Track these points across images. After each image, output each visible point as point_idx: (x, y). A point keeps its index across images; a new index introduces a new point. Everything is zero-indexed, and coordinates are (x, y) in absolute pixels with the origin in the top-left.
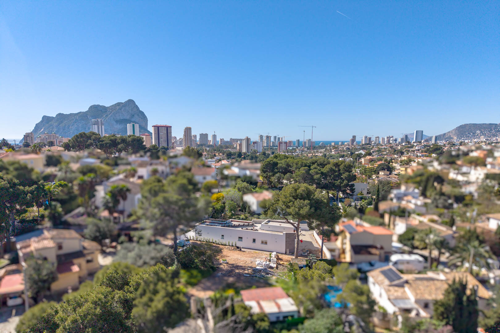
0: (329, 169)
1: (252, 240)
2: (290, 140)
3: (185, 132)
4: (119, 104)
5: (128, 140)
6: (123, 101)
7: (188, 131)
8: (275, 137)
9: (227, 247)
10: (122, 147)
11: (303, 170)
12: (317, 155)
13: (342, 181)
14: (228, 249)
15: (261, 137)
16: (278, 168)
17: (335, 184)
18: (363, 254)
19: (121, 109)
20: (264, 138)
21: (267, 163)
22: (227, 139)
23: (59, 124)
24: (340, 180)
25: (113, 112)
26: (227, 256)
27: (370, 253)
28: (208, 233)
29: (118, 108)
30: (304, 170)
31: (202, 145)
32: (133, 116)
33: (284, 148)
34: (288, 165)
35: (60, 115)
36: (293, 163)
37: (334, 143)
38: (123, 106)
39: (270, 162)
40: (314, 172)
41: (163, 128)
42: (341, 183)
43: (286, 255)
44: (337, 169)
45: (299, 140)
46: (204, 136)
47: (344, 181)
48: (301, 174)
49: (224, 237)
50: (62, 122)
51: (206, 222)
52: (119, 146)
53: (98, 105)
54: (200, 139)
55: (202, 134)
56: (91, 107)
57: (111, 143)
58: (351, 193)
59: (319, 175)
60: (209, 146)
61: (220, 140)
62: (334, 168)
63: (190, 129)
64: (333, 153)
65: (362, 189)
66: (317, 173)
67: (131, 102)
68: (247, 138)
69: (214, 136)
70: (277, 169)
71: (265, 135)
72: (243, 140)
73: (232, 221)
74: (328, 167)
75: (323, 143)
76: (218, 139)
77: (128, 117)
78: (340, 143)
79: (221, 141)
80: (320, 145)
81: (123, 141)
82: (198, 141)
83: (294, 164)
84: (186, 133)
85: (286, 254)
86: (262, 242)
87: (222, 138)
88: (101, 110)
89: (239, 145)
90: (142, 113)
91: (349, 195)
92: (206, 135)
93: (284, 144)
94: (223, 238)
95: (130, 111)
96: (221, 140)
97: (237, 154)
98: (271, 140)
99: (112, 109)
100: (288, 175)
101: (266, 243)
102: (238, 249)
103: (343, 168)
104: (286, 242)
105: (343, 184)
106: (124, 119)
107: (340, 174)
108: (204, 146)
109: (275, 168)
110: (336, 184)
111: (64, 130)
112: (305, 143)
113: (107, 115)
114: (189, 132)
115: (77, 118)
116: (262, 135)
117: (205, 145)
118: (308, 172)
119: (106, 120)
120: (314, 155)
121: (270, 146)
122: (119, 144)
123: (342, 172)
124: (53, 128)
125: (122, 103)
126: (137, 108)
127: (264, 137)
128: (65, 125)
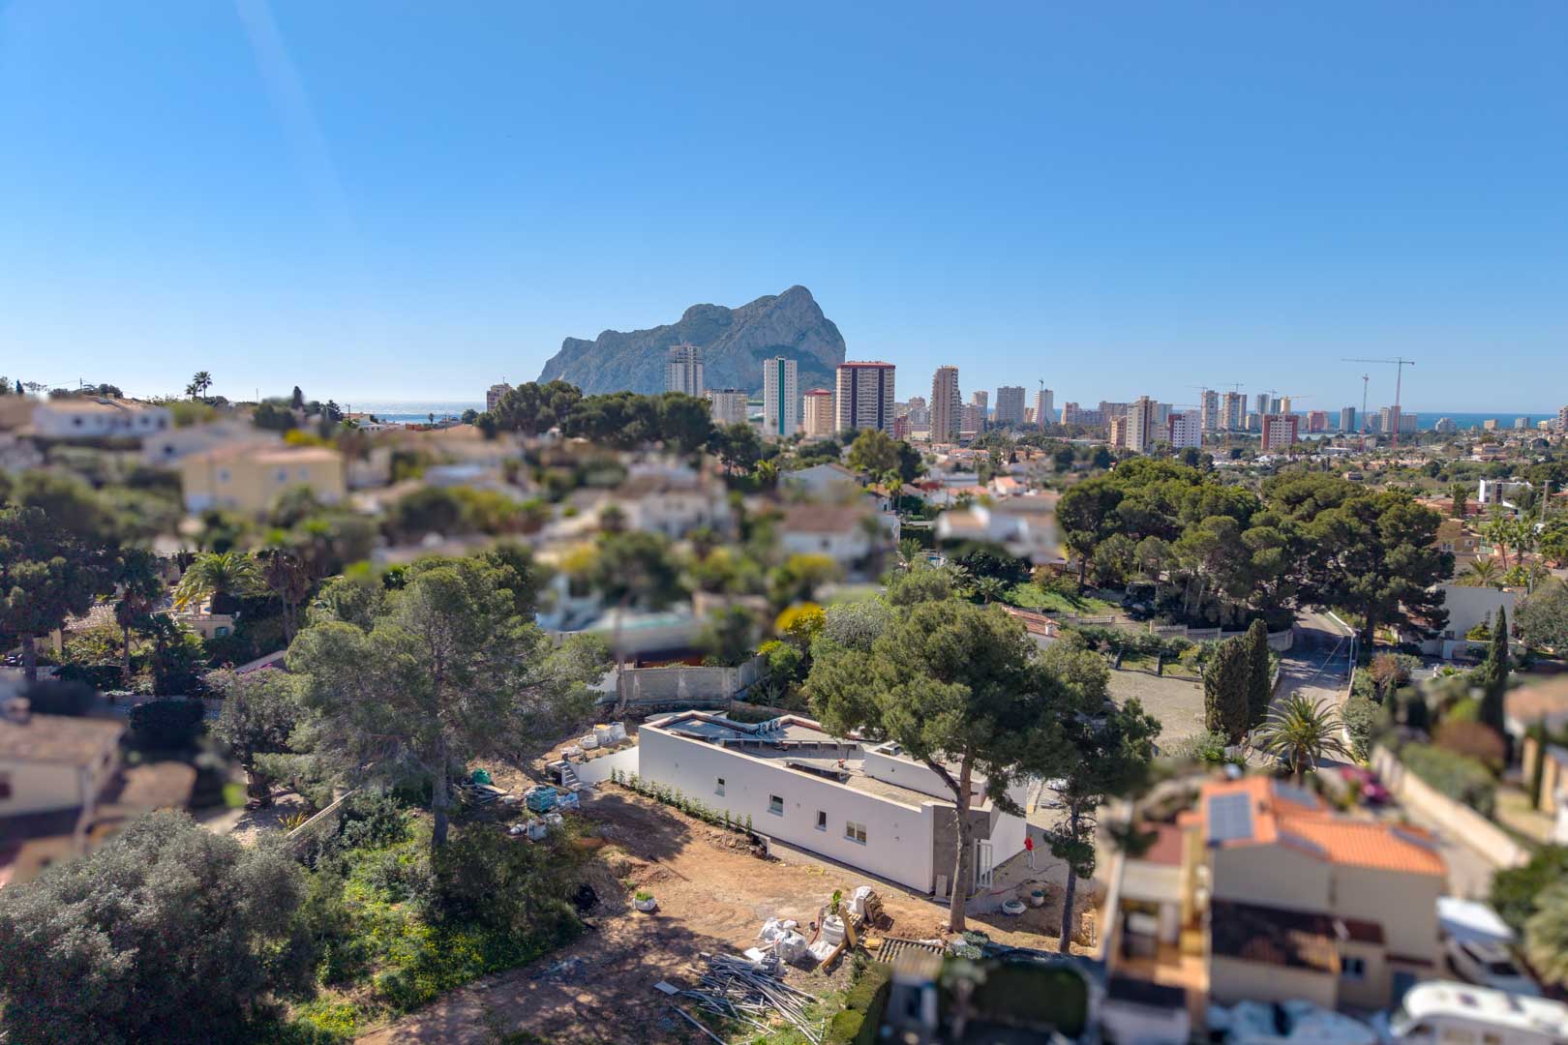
0: (1332, 526)
1: (815, 820)
2: (1319, 410)
3: (936, 383)
4: (765, 301)
5: (658, 409)
6: (778, 291)
7: (947, 379)
8: (1263, 399)
9: (715, 831)
10: (635, 431)
11: (1210, 529)
12: (1405, 466)
13: (1380, 577)
14: (715, 842)
15: (1211, 398)
16: (1117, 514)
17: (1351, 590)
18: (1253, 957)
19: (770, 316)
20: (1222, 405)
21: (1077, 493)
22: (1090, 404)
23: (605, 361)
24: (1372, 575)
25: (747, 326)
26: (680, 876)
27: (1294, 960)
28: (677, 766)
29: (761, 311)
30: (1217, 525)
31: (1001, 424)
32: (802, 335)
33: (1283, 436)
34: (1164, 507)
35: (609, 336)
36: (1178, 498)
37: (1493, 422)
38: (776, 307)
39: (1091, 492)
40: (1257, 535)
41: (870, 371)
42: (1376, 586)
43: (931, 901)
44: (1364, 529)
45: (1352, 410)
46: (1012, 397)
47: (1391, 579)
48: (1200, 541)
49: (727, 787)
50: (612, 356)
51: (694, 717)
52: (629, 428)
53: (710, 306)
54: (999, 404)
55: (1007, 388)
56: (690, 312)
57: (603, 418)
58: (1431, 631)
59: (1277, 550)
60: (1023, 428)
61: (1064, 408)
62: (1354, 522)
63: (953, 372)
64: (1476, 458)
65: (1489, 613)
66: (1270, 542)
67: (800, 295)
68: (1146, 402)
69: (1046, 396)
70: (1113, 518)
71: (1223, 391)
72: (1132, 407)
73: (791, 723)
74: (1326, 519)
75: (1447, 423)
76: (1059, 404)
77: (788, 341)
78: (1519, 423)
79: (1067, 412)
80: (1437, 428)
81: (645, 410)
82: (992, 410)
83: (1184, 503)
84: (941, 386)
85: (930, 896)
86: (850, 831)
87: (1071, 402)
88: (716, 321)
89: (1119, 424)
90: (830, 328)
91: (1421, 636)
92: (1018, 393)
93: (1284, 422)
94: (720, 793)
95: (796, 321)
96: (1068, 406)
97: (1092, 456)
98: (1248, 409)
99: (746, 316)
100: (1148, 545)
101: (862, 837)
102: (752, 848)
103: (1392, 525)
104: (936, 843)
105: (1386, 592)
106: (778, 346)
107: (1378, 552)
108: (1007, 428)
109: (1108, 514)
110: (1355, 588)
111: (615, 377)
112: (1377, 419)
113: (731, 335)
114: (948, 384)
115: (652, 345)
116: (1212, 392)
117: (1011, 424)
118: (1231, 537)
119: (728, 350)
120: (1392, 462)
121: (1243, 426)
122: (629, 419)
123: (1384, 541)
124: (588, 373)
125: (774, 298)
126: (815, 312)
127: (1220, 399)
128: (620, 364)
